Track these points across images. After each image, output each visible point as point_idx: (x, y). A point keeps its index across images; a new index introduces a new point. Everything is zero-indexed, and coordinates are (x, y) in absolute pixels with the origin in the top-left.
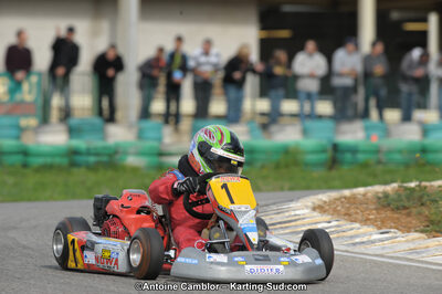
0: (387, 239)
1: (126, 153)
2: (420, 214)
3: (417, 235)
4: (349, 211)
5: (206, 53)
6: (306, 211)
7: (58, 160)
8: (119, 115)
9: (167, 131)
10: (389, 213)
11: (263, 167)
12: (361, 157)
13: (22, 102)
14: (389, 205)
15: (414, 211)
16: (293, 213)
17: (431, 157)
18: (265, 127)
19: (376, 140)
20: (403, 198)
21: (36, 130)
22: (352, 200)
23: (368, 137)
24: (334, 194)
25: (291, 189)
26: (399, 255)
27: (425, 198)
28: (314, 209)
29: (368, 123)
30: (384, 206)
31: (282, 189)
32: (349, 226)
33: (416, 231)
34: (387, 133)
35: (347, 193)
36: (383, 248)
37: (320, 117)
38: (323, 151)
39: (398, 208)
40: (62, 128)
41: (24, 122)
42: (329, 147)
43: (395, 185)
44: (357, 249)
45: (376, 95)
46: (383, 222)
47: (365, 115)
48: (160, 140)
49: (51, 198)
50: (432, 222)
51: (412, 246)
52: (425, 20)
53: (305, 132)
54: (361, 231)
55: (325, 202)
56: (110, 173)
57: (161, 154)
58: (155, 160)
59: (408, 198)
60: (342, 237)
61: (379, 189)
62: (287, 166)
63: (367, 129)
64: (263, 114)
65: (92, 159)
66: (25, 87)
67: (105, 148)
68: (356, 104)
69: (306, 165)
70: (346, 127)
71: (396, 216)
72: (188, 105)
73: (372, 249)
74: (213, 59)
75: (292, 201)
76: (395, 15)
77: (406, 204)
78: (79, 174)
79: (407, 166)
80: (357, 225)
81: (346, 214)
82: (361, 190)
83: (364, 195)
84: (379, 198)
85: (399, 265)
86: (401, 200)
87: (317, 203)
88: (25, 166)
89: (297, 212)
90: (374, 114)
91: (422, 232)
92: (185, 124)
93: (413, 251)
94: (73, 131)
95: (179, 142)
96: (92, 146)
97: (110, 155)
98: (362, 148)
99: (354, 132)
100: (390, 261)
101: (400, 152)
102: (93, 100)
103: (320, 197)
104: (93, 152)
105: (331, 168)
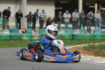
0: (85, 57)
1: (23, 36)
2: (93, 51)
3: (92, 56)
7: (7, 38)
8: (21, 27)
9: (33, 31)
12: (79, 38)
15: (92, 50)
17: (95, 38)
19: (83, 33)
20: (89, 47)
21: (2, 31)
22: (77, 48)
23: (81, 33)
24: (73, 46)
26: (88, 61)
27: (94, 47)
29: (80, 29)
30: (85, 49)
33: (92, 55)
34: (85, 32)
35: (76, 46)
36: (85, 59)
37: (69, 28)
38: (70, 36)
39: (88, 50)
40: (8, 30)
42: (72, 35)
43: (87, 44)
46: (84, 53)
47: (80, 28)
48: (31, 33)
49: (6, 47)
50: (96, 53)
51: (91, 59)
52: (94, 5)
53: (66, 32)
55: (71, 48)
56: (20, 41)
57: (32, 37)
58: (30, 38)
59: (90, 47)
61: (83, 45)
63: (80, 31)
65: (15, 38)
67: (18, 35)
68: (78, 25)
69: (66, 39)
70: (75, 30)
71: (87, 52)
72: (38, 25)
74: (44, 14)
76: (87, 4)
77: (90, 49)
78: (12, 41)
79: (90, 40)
82: (79, 45)
83: (80, 47)
84: (83, 47)
85: (88, 63)
86: (89, 48)
90: (82, 27)
91: (93, 55)
92: (37, 29)
93: (91, 60)
94: (11, 31)
95: (36, 34)
96: (15, 35)
97: (20, 37)
98: (79, 35)
99: (77, 32)
100: (86, 62)
101: (89, 36)
102: (16, 24)
103: (69, 47)
104: (16, 36)
105: (72, 40)
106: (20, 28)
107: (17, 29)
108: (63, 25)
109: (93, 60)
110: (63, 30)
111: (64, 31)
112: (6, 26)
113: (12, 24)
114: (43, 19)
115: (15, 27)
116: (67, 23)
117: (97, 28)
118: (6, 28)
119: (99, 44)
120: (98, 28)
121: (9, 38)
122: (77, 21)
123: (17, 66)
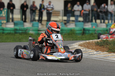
0: (98, 54)
1: (29, 30)
2: (107, 47)
3: (106, 53)
4: (88, 46)
5: (50, 5)
6: (77, 46)
7: (12, 32)
8: (27, 20)
9: (40, 24)
10: (98, 47)
11: (65, 34)
12: (91, 32)
13: (2, 16)
14: (98, 45)
15: (105, 46)
16: (73, 46)
18: (65, 24)
19: (94, 28)
20: (102, 43)
21: (6, 24)
22: (89, 43)
23: (92, 27)
24: (84, 42)
25: (72, 40)
26: (101, 58)
27: (108, 43)
28: (79, 45)
29: (92, 23)
30: (97, 45)
31: (70, 40)
32: (88, 50)
33: (106, 52)
34: (97, 26)
35: (87, 41)
36: (97, 56)
37: (80, 21)
38: (81, 30)
39: (101, 46)
40: (12, 23)
41: (2, 22)
42: (82, 29)
43: (100, 39)
44: (90, 56)
45: (94, 16)
46: (97, 49)
47: (92, 21)
48: (38, 27)
49: (10, 42)
50: (110, 49)
51: (105, 56)
53: (76, 25)
54: (91, 51)
55: (82, 44)
56: (25, 35)
57: (39, 31)
58: (37, 32)
59: (104, 43)
60: (86, 53)
61: (96, 40)
62: (71, 34)
63: (92, 25)
64: (65, 20)
65: (20, 31)
66: (3, 12)
67: (24, 29)
68: (89, 18)
69: (76, 34)
70: (86, 24)
71: (100, 47)
72: (45, 18)
73: (94, 56)
75: (73, 43)
77: (103, 45)
78: (17, 35)
80: (90, 50)
81: (87, 47)
82: (91, 41)
83: (92, 42)
84: (96, 43)
85: (101, 60)
87: (80, 44)
88: (3, 33)
89: (75, 46)
90: (94, 21)
91: (107, 52)
92: (44, 23)
93: (105, 57)
94: (15, 24)
95: (43, 27)
96: (21, 28)
97: (25, 31)
98: (91, 30)
99: (89, 25)
100: (99, 59)
101: (101, 31)
102: (21, 16)
103: (80, 42)
104: (21, 30)
105: (83, 35)
106: (25, 21)
107: (22, 22)
108: (72, 18)
109: (107, 57)
110: (72, 23)
111: (74, 24)
112: (10, 19)
113: (17, 16)
114: (51, 11)
115: (19, 20)
116: (78, 16)
117: (110, 21)
118: (11, 21)
119: (113, 40)
120: (112, 22)
121: (13, 32)
122: (89, 14)
123: (23, 62)
